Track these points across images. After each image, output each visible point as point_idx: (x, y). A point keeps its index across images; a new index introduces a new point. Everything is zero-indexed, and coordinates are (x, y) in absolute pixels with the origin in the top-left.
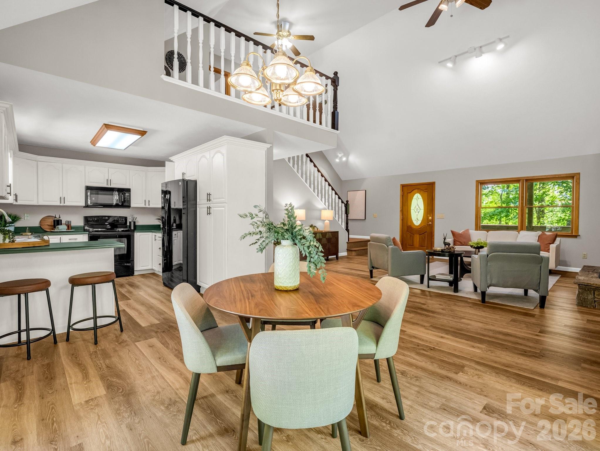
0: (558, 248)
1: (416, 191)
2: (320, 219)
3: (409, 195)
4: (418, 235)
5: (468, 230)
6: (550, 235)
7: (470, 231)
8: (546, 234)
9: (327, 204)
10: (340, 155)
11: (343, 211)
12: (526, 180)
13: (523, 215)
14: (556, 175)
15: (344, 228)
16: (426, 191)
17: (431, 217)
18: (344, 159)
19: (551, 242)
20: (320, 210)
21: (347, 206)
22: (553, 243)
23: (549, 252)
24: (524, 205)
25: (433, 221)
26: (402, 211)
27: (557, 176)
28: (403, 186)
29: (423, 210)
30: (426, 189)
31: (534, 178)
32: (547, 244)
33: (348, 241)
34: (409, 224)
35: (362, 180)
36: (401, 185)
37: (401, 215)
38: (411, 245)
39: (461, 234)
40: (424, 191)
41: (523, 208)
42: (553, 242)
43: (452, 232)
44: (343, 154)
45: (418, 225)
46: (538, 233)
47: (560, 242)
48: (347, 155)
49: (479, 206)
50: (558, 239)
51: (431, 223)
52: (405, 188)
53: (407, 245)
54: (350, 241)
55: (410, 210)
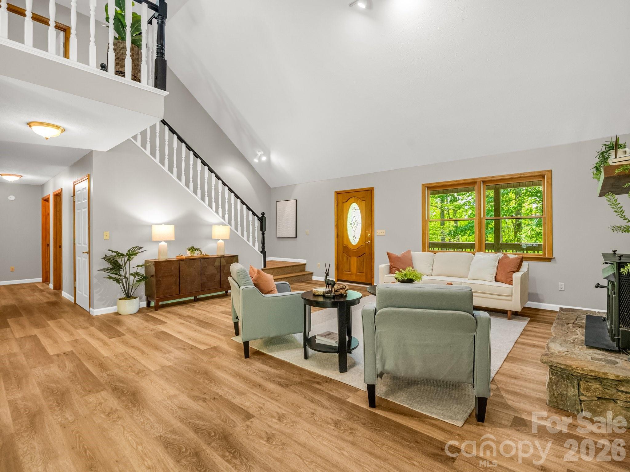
0: (525, 279)
1: (352, 199)
2: (209, 238)
3: (345, 204)
4: (355, 258)
5: (409, 252)
6: (513, 259)
7: (412, 252)
8: (508, 258)
9: (227, 217)
10: (259, 154)
11: (256, 227)
12: (484, 182)
13: (481, 230)
14: (521, 174)
15: (257, 250)
16: (363, 199)
17: (369, 234)
18: (264, 159)
19: (515, 270)
20: (211, 225)
21: (262, 220)
22: (518, 270)
23: (512, 285)
24: (482, 216)
25: (372, 239)
26: (337, 226)
27: (522, 176)
28: (337, 194)
29: (361, 225)
30: (363, 197)
31: (493, 179)
32: (509, 273)
33: (265, 266)
34: (345, 243)
35: (292, 187)
36: (336, 192)
37: (336, 231)
38: (348, 271)
39: (399, 258)
40: (362, 199)
41: (481, 220)
42: (518, 268)
43: (388, 254)
44: (262, 153)
45: (355, 244)
46: (498, 256)
47: (528, 268)
48: (267, 153)
49: (426, 219)
50: (525, 264)
51: (370, 242)
52: (340, 196)
53: (344, 270)
54: (267, 268)
55: (346, 224)
